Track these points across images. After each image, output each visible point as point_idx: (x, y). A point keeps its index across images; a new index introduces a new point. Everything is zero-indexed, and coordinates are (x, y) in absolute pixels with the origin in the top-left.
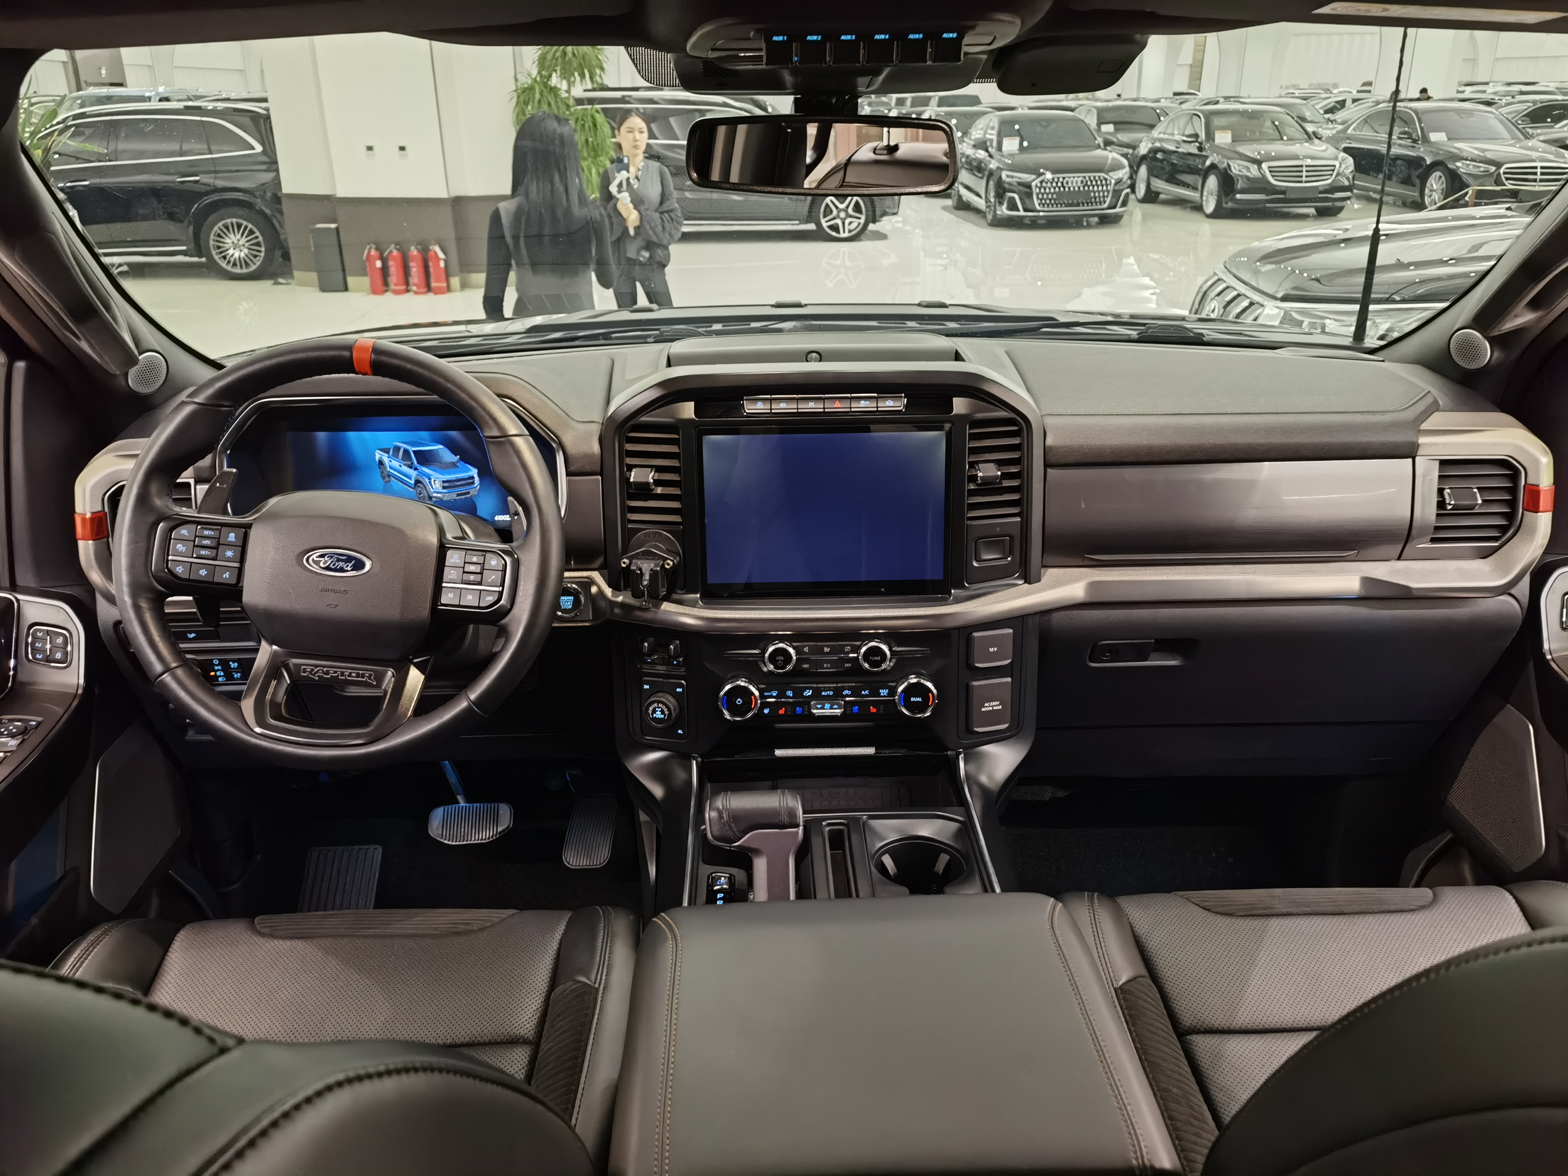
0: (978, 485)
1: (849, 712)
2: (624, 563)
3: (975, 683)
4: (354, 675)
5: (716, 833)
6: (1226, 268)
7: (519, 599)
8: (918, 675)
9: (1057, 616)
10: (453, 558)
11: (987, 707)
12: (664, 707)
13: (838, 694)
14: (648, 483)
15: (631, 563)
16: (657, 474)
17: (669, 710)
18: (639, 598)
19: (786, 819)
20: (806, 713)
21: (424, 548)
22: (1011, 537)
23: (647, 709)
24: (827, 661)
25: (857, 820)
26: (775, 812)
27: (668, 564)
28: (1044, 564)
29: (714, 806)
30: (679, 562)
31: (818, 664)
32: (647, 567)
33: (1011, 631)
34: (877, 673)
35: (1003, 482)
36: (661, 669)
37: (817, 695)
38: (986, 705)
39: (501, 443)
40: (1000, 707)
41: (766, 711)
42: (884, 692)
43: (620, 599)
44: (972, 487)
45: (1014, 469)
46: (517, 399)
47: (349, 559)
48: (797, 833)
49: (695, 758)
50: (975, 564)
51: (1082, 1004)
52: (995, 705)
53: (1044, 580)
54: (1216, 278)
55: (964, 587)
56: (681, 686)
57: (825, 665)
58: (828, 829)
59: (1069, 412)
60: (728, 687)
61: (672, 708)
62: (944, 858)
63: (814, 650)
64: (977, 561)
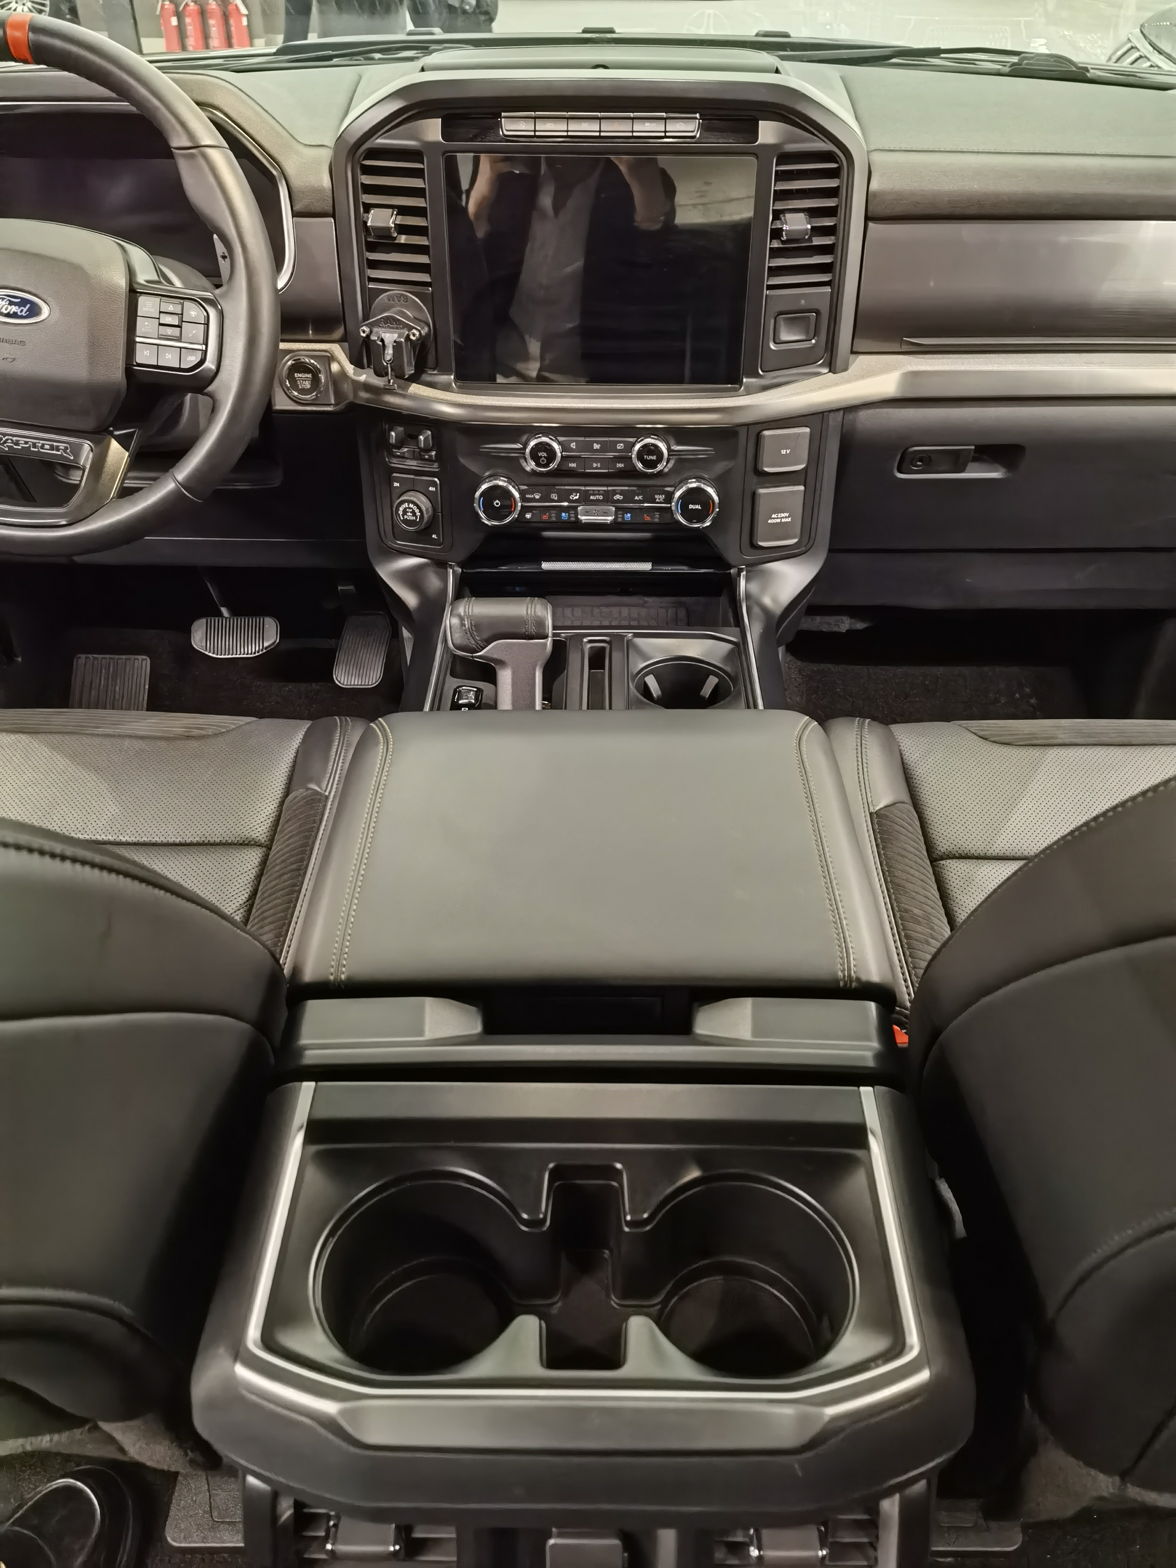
0: (783, 242)
1: (620, 520)
2: (364, 332)
3: (762, 491)
4: (47, 447)
5: (458, 641)
6: (1142, 32)
7: (225, 362)
8: (699, 478)
9: (863, 414)
10: (147, 305)
11: (775, 519)
12: (415, 508)
13: (608, 499)
14: (389, 228)
15: (371, 332)
16: (399, 217)
17: (421, 511)
18: (382, 376)
19: (532, 630)
20: (573, 519)
21: (109, 292)
22: (817, 312)
23: (397, 509)
24: (597, 460)
25: (621, 637)
26: (522, 621)
27: (414, 335)
28: (854, 349)
29: (455, 612)
30: (428, 334)
31: (586, 462)
32: (390, 337)
33: (808, 430)
34: (652, 476)
35: (814, 239)
36: (412, 464)
37: (585, 499)
38: (774, 516)
39: (192, 156)
40: (790, 519)
41: (528, 516)
42: (660, 498)
43: (363, 378)
44: (776, 246)
45: (828, 222)
46: (226, 109)
47: (23, 302)
48: (546, 644)
49: (451, 566)
50: (772, 346)
51: (816, 822)
52: (783, 517)
53: (853, 369)
54: (1129, 45)
55: (757, 375)
56: (434, 484)
57: (595, 465)
58: (589, 646)
59: (904, 146)
60: (484, 487)
61: (424, 509)
62: (712, 681)
63: (582, 447)
64: (775, 343)
